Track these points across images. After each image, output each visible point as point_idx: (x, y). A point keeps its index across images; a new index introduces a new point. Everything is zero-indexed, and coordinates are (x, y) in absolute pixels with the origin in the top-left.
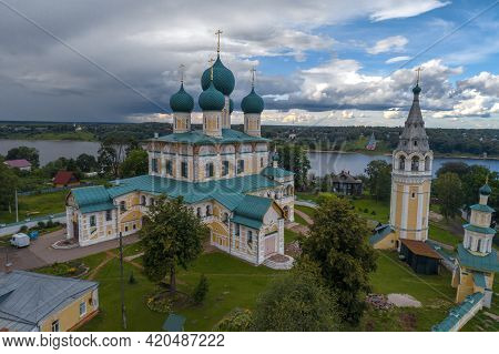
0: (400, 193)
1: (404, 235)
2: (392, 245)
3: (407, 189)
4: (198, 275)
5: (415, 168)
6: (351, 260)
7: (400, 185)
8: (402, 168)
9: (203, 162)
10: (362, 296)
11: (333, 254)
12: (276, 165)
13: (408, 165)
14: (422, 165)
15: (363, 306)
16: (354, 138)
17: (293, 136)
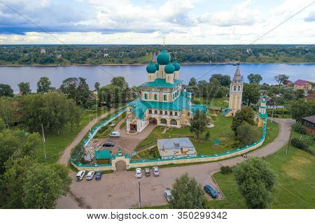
16: (144, 55)
17: (106, 55)
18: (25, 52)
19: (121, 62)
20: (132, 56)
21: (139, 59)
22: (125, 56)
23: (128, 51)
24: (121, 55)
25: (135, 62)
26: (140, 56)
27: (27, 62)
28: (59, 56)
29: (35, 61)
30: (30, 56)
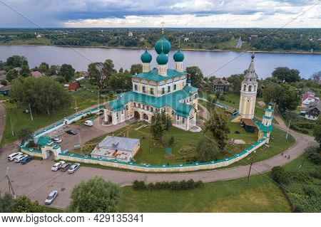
0: (243, 100)
1: (244, 117)
2: (239, 121)
3: (246, 99)
4: (170, 135)
5: (250, 90)
6: (222, 131)
7: (244, 97)
8: (245, 90)
9: (160, 88)
10: (225, 141)
11: (217, 130)
12: (190, 85)
13: (247, 89)
14: (252, 89)
15: (225, 144)
16: (228, 40)
17: (187, 39)
18: (116, 35)
19: (200, 47)
20: (213, 41)
21: (220, 45)
22: (206, 41)
23: (211, 36)
24: (202, 39)
25: (216, 48)
26: (223, 41)
27: (115, 45)
28: (142, 40)
29: (121, 44)
30: (118, 38)
